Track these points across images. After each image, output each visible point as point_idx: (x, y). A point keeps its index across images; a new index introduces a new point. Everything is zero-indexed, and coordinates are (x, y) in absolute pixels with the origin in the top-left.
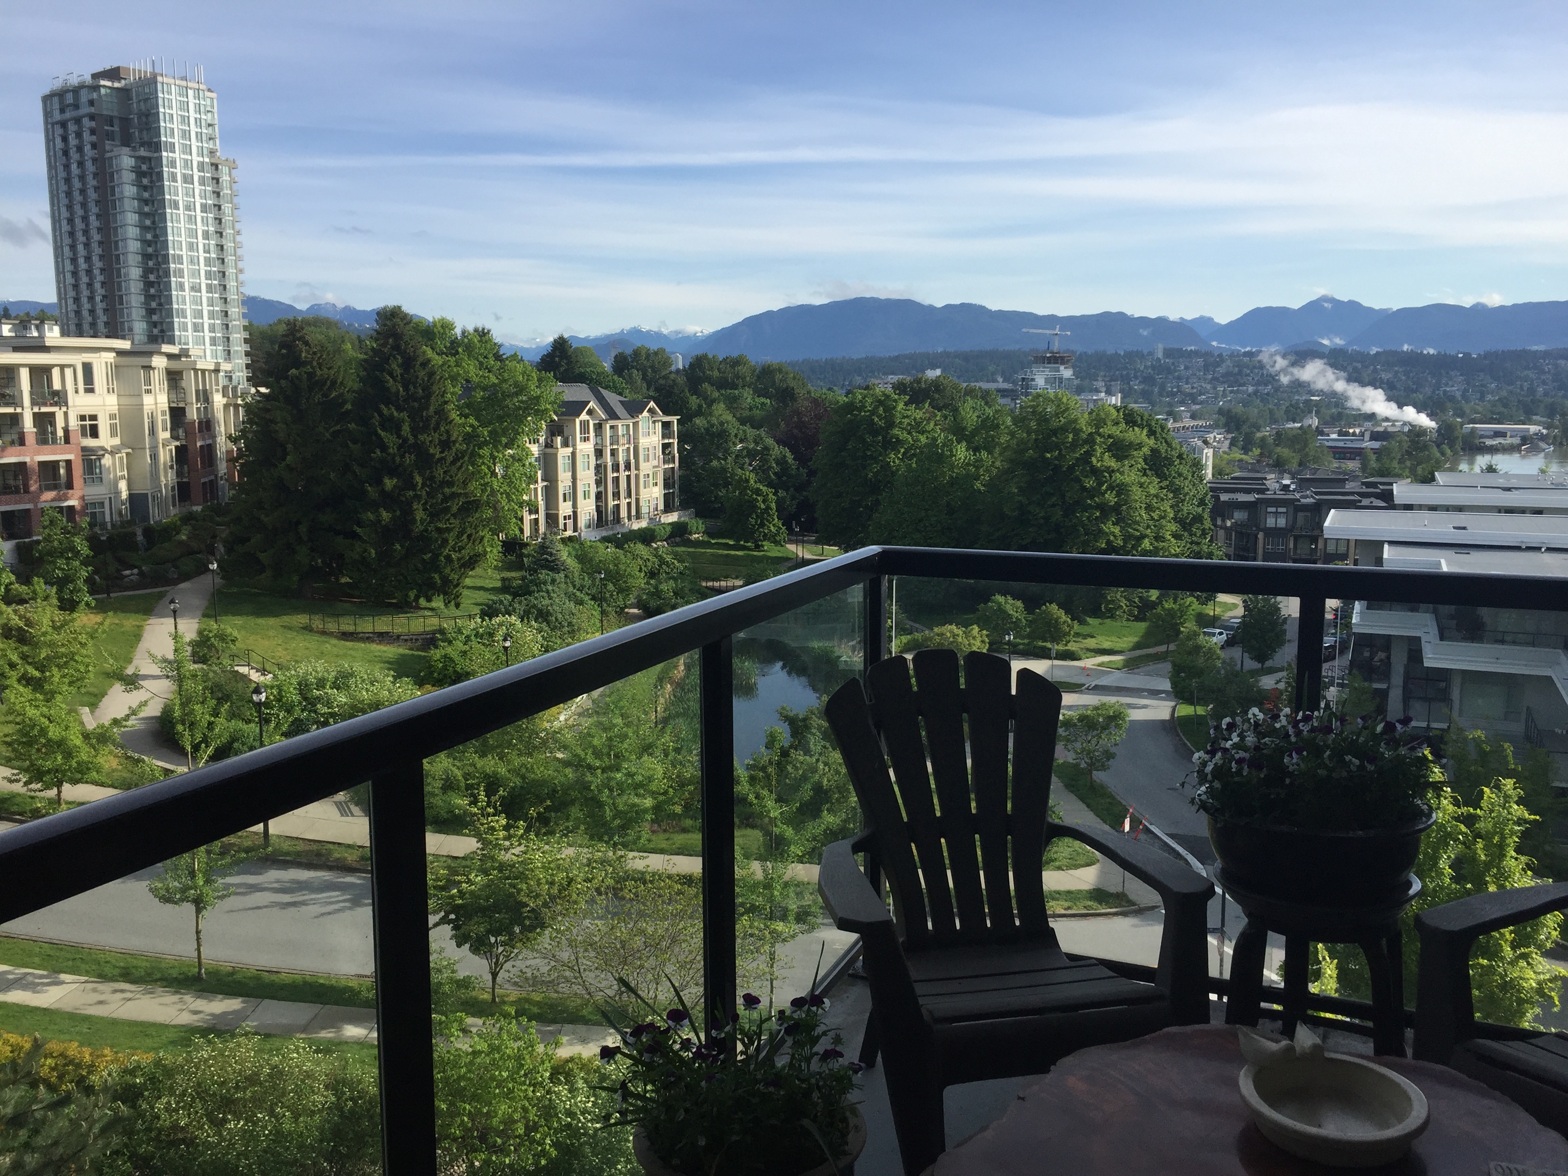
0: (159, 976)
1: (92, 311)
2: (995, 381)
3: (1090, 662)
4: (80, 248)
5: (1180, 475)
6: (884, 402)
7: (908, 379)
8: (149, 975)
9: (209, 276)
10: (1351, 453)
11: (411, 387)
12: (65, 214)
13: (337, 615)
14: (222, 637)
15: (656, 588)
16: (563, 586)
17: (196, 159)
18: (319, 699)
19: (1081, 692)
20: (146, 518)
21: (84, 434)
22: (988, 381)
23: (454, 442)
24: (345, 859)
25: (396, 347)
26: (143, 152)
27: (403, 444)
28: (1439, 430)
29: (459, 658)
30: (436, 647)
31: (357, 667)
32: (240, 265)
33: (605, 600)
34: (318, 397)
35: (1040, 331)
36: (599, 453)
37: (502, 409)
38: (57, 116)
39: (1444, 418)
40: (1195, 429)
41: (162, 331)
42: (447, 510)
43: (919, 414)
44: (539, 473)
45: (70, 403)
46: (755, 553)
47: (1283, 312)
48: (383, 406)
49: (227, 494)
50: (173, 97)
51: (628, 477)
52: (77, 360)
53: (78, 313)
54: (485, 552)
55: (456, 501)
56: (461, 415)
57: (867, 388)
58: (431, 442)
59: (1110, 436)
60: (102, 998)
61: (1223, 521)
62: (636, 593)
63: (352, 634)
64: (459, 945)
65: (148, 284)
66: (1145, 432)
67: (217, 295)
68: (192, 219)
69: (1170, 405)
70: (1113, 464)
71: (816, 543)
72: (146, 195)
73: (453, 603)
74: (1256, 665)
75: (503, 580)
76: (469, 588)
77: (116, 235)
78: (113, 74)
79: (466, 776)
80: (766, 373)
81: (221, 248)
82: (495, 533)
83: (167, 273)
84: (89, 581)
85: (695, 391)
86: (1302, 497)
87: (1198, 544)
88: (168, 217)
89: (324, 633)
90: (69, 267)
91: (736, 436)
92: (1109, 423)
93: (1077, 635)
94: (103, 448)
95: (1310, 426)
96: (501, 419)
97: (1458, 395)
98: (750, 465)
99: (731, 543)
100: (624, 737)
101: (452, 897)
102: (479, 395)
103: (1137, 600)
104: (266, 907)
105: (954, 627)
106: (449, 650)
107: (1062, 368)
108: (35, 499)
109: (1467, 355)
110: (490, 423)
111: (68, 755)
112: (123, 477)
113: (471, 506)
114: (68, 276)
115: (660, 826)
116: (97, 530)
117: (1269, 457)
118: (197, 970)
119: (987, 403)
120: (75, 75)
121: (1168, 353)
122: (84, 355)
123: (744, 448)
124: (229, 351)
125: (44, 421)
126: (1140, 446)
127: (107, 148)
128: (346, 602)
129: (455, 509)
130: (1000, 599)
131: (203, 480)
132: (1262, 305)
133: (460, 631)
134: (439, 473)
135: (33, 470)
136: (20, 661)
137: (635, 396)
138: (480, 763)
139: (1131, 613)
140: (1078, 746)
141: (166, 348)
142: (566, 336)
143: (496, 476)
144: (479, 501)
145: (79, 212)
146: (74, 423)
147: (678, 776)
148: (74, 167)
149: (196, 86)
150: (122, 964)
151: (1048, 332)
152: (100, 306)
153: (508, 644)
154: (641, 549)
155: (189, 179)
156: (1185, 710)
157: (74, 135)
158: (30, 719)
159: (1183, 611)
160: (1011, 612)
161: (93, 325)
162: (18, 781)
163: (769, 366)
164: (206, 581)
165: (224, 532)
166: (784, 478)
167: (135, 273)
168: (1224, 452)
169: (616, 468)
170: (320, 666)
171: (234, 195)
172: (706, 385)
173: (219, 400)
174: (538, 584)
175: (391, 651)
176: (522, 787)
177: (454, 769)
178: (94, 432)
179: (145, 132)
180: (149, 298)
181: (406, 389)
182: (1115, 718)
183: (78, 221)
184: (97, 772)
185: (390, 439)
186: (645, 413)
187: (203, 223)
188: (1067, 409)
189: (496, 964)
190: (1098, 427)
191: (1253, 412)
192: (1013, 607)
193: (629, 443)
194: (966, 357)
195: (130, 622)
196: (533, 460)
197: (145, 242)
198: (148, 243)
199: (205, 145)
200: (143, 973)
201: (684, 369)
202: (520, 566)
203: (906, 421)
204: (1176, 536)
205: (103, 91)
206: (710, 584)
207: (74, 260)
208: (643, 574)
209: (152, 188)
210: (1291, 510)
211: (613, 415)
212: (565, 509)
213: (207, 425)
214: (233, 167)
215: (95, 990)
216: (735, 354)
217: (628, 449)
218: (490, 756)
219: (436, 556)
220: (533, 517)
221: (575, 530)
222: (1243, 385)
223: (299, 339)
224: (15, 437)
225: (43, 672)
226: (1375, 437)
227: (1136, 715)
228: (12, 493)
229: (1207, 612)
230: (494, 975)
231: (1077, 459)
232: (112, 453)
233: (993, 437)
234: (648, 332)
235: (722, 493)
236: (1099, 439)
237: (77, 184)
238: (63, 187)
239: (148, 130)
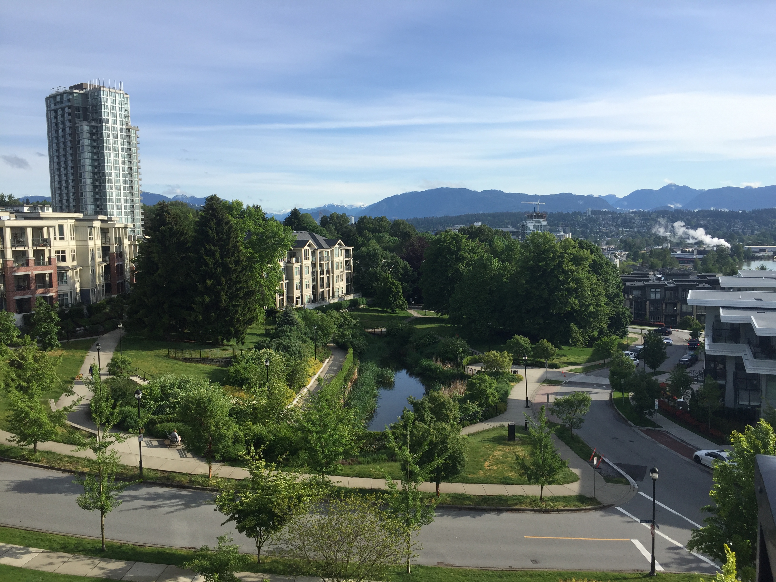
0: (81, 548)
1: (68, 200)
2: (507, 227)
3: (565, 369)
4: (63, 170)
5: (607, 273)
6: (455, 238)
7: (466, 227)
8: (76, 548)
9: (124, 182)
10: (688, 261)
11: (220, 234)
12: (55, 153)
13: (182, 349)
14: (124, 362)
15: (342, 333)
16: (296, 333)
17: (119, 127)
18: (171, 394)
19: (561, 385)
20: (88, 300)
21: (59, 260)
22: (505, 228)
23: (242, 261)
24: (182, 481)
25: (213, 215)
26: (93, 124)
27: (216, 264)
28: (732, 249)
29: (243, 371)
30: (232, 365)
31: (191, 377)
32: (140, 177)
33: (317, 340)
34: (174, 240)
35: (530, 203)
36: (314, 265)
37: (266, 244)
38: (53, 107)
39: (734, 243)
40: (609, 250)
41: (101, 209)
42: (238, 295)
43: (473, 244)
44: (284, 276)
45: (52, 245)
46: (392, 315)
47: (650, 192)
48: (206, 244)
49: (130, 288)
50: (109, 97)
51: (328, 277)
52: (56, 223)
53: (61, 201)
54: (257, 316)
55: (242, 291)
56: (245, 248)
57: (446, 231)
58: (230, 261)
59: (571, 254)
60: (51, 561)
61: (628, 296)
62: (332, 336)
63: (189, 359)
64: (240, 532)
65: (95, 187)
66: (589, 251)
67: (128, 192)
68: (116, 155)
69: (596, 238)
70: (573, 268)
71: (422, 309)
72: (95, 144)
73: (240, 342)
74: (651, 370)
75: (266, 330)
76: (249, 334)
77: (80, 163)
78: (80, 86)
79: (245, 435)
80: (396, 224)
81: (131, 169)
82: (262, 306)
83: (104, 181)
84: (59, 333)
85: (361, 234)
86: (668, 283)
87: (617, 308)
88: (105, 154)
89: (175, 358)
90: (57, 179)
91: (382, 256)
92: (571, 248)
93: (558, 355)
94: (68, 267)
95: (667, 247)
96: (265, 249)
97: (740, 231)
98: (389, 270)
99: (380, 309)
100: (327, 415)
101: (237, 506)
102: (255, 237)
103: (587, 337)
104: (140, 508)
105: (495, 352)
106: (238, 367)
107: (541, 220)
108: (33, 293)
109: (744, 212)
110: (260, 251)
111: (40, 427)
112: (77, 281)
113: (250, 293)
114: (57, 183)
115: (346, 461)
116: (64, 308)
117: (647, 263)
118: (101, 545)
119: (505, 238)
120: (61, 87)
121: (594, 212)
122: (59, 221)
123: (386, 262)
124: (134, 219)
125: (39, 254)
126: (587, 259)
127: (76, 122)
128: (187, 342)
129: (241, 295)
130: (517, 337)
131: (117, 282)
132: (640, 188)
133: (244, 357)
134: (234, 277)
135: (33, 278)
136: (16, 378)
137: (331, 237)
138: (253, 427)
139: (585, 344)
140: (564, 416)
141: (101, 217)
142: (297, 208)
143: (263, 278)
144: (254, 290)
145: (62, 152)
146: (53, 255)
147: (356, 434)
148: (60, 131)
149: (120, 92)
150: (62, 542)
151: (534, 203)
152: (72, 197)
153: (268, 364)
154: (335, 313)
155: (115, 136)
156: (617, 395)
157: (60, 116)
158: (21, 408)
159: (612, 342)
160: (524, 344)
161: (68, 207)
162: (14, 441)
163: (397, 222)
164: (116, 334)
165: (127, 308)
166: (406, 277)
167: (89, 181)
168: (624, 261)
169: (322, 273)
170: (172, 376)
171: (137, 143)
172: (366, 231)
173: (126, 242)
174: (284, 332)
175: (209, 367)
176: (274, 441)
177: (239, 431)
178: (64, 259)
179: (94, 114)
180: (95, 193)
181: (218, 234)
182: (583, 401)
183: (62, 157)
184: (55, 435)
185: (209, 260)
186: (337, 246)
187: (122, 157)
188: (549, 241)
189: (260, 542)
190: (565, 249)
191: (638, 241)
192: (524, 341)
193: (329, 260)
194: (494, 216)
195: (78, 354)
196: (281, 269)
197: (94, 167)
198: (95, 167)
199: (124, 120)
200: (73, 547)
201: (355, 223)
202: (274, 323)
203: (467, 247)
204: (606, 304)
205: (75, 95)
206: (370, 330)
207: (59, 176)
208: (336, 326)
209: (98, 141)
210: (663, 290)
211: (321, 247)
212: (297, 293)
213: (120, 255)
214: (137, 129)
215: (48, 556)
216: (380, 216)
217: (328, 263)
218: (258, 424)
219: (232, 319)
220: (281, 298)
221: (302, 304)
222: (632, 228)
223: (166, 212)
224: (24, 262)
225: (28, 383)
226: (699, 252)
227: (593, 397)
228: (21, 290)
229: (623, 342)
230: (259, 548)
231: (555, 266)
232: (72, 269)
233: (511, 255)
234: (337, 206)
235: (375, 284)
236: (566, 256)
237: (61, 139)
238: (55, 141)
239: (96, 113)
